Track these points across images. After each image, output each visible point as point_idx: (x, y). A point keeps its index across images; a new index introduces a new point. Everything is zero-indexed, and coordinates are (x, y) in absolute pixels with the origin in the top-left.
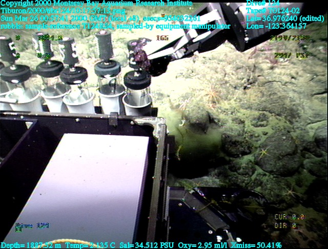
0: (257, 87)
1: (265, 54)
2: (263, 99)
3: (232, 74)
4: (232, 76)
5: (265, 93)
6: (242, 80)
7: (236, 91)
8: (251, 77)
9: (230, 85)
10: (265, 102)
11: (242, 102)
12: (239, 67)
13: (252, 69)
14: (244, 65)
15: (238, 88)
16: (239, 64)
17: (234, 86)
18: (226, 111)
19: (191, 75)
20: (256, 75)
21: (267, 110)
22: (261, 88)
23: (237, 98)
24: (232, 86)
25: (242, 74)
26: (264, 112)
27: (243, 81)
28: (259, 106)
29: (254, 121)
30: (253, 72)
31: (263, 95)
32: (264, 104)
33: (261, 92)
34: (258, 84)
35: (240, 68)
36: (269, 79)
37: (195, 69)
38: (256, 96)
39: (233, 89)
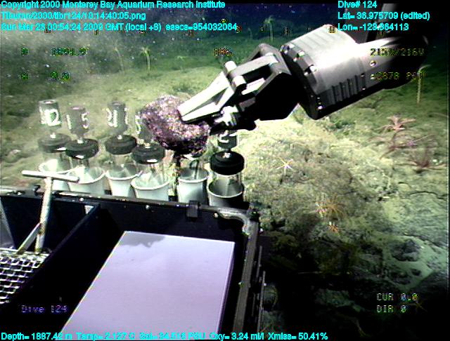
0: (398, 198)
1: (407, 153)
2: (408, 218)
3: (361, 179)
4: (360, 181)
5: (411, 209)
6: (375, 188)
7: (367, 203)
8: (389, 184)
9: (358, 194)
10: (412, 222)
11: (376, 221)
12: (371, 169)
13: (390, 173)
14: (378, 167)
15: (370, 199)
16: (370, 165)
17: (364, 196)
18: (352, 232)
19: (302, 178)
20: (396, 181)
21: (415, 234)
22: (404, 200)
23: (368, 215)
24: (361, 197)
25: (375, 179)
26: (412, 237)
27: (377, 190)
28: (403, 228)
29: (396, 252)
30: (391, 177)
31: (409, 212)
32: (411, 225)
33: (405, 207)
34: (400, 194)
35: (372, 171)
36: (416, 188)
37: (308, 171)
38: (397, 212)
39: (363, 201)
